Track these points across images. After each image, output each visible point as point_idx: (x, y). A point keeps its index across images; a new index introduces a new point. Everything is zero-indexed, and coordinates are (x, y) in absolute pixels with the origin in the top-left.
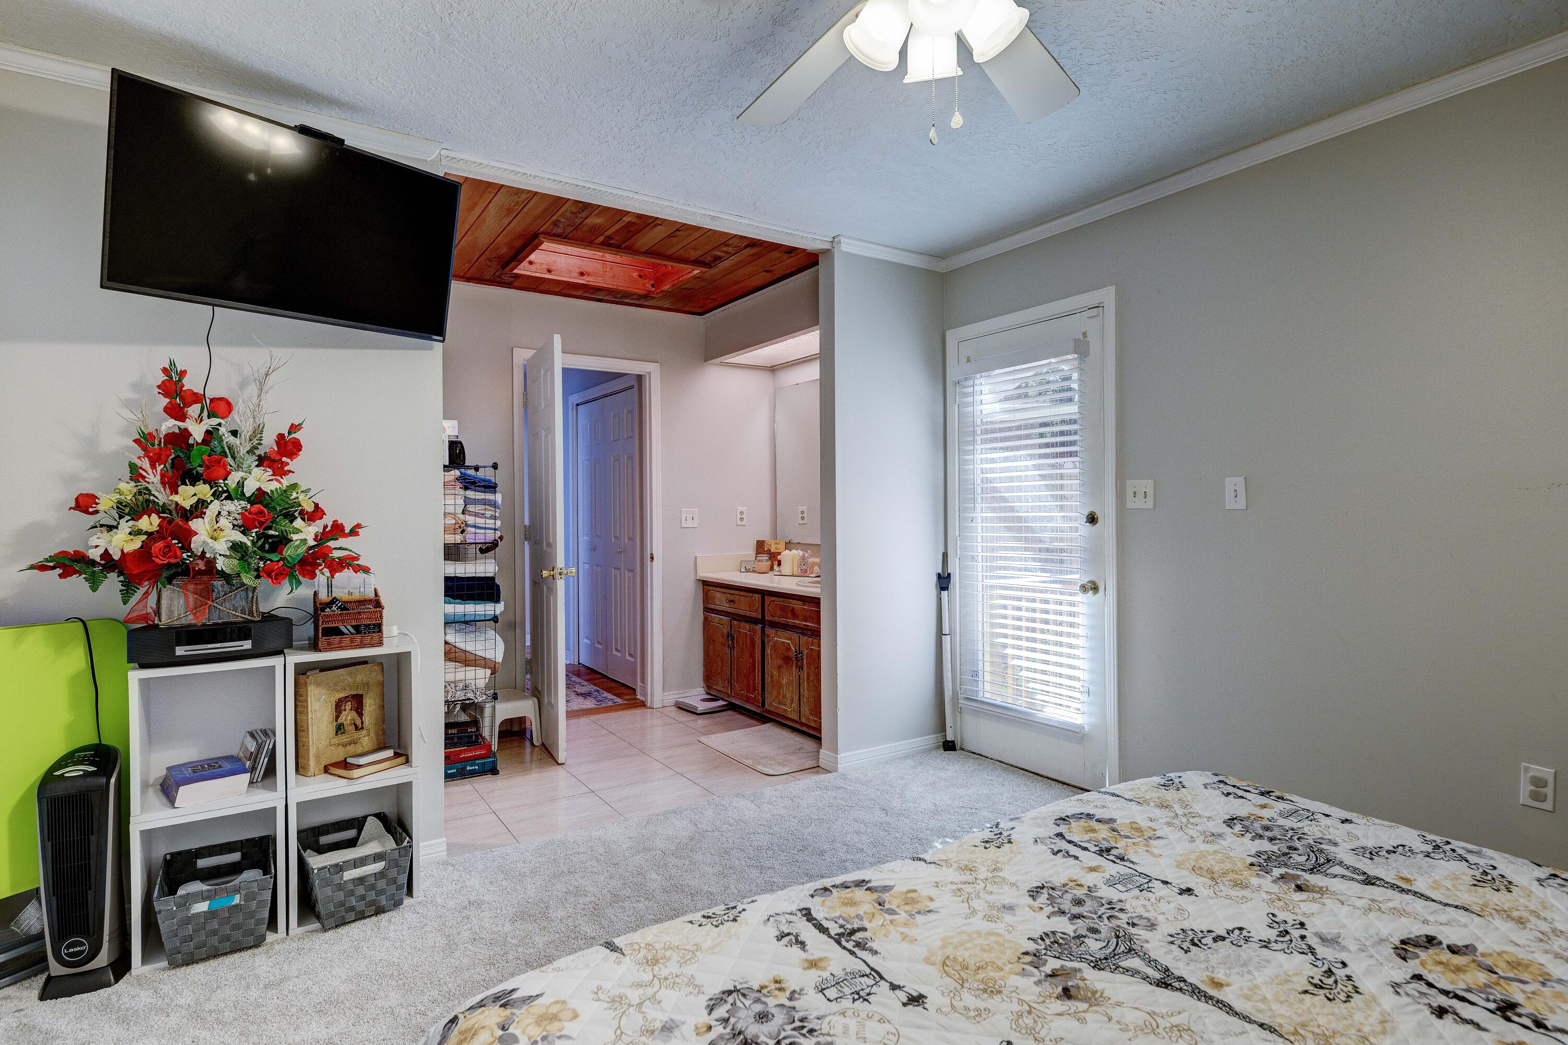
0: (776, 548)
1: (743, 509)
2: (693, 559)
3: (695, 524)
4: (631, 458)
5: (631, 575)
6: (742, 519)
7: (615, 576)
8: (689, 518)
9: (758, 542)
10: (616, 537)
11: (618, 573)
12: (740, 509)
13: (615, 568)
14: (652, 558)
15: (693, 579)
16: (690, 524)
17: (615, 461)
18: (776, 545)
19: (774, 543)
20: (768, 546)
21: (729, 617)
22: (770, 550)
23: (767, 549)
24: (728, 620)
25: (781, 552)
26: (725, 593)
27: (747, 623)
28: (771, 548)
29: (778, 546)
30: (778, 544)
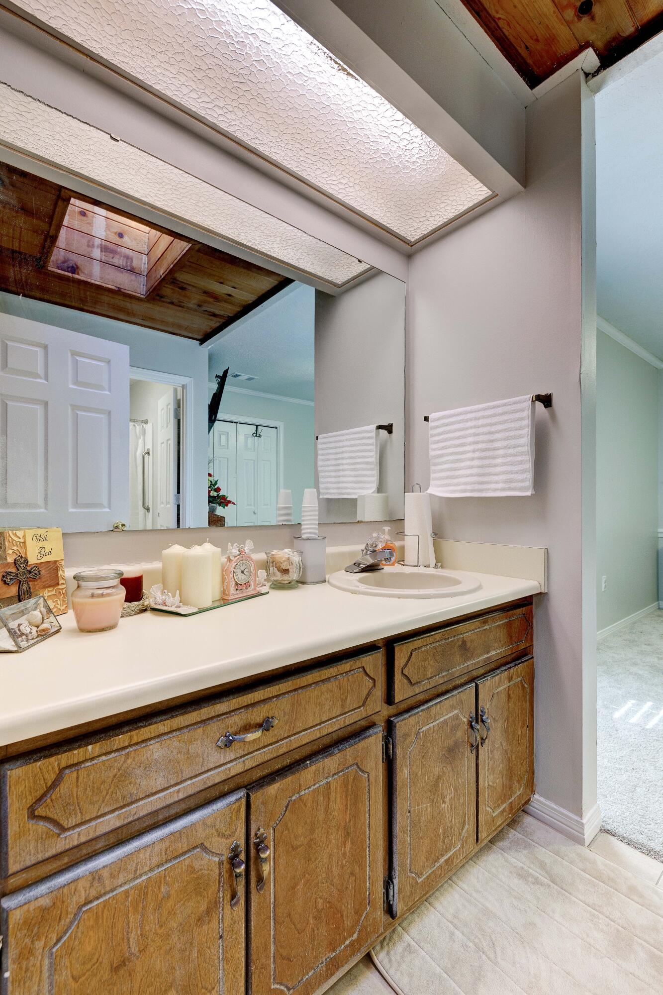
0: (41, 552)
18: (41, 544)
19: (35, 539)
20: (15, 548)
21: (223, 795)
22: (26, 561)
23: (15, 556)
24: (230, 804)
25: (55, 562)
26: (203, 722)
27: (333, 752)
28: (26, 554)
29: (47, 546)
30: (46, 539)
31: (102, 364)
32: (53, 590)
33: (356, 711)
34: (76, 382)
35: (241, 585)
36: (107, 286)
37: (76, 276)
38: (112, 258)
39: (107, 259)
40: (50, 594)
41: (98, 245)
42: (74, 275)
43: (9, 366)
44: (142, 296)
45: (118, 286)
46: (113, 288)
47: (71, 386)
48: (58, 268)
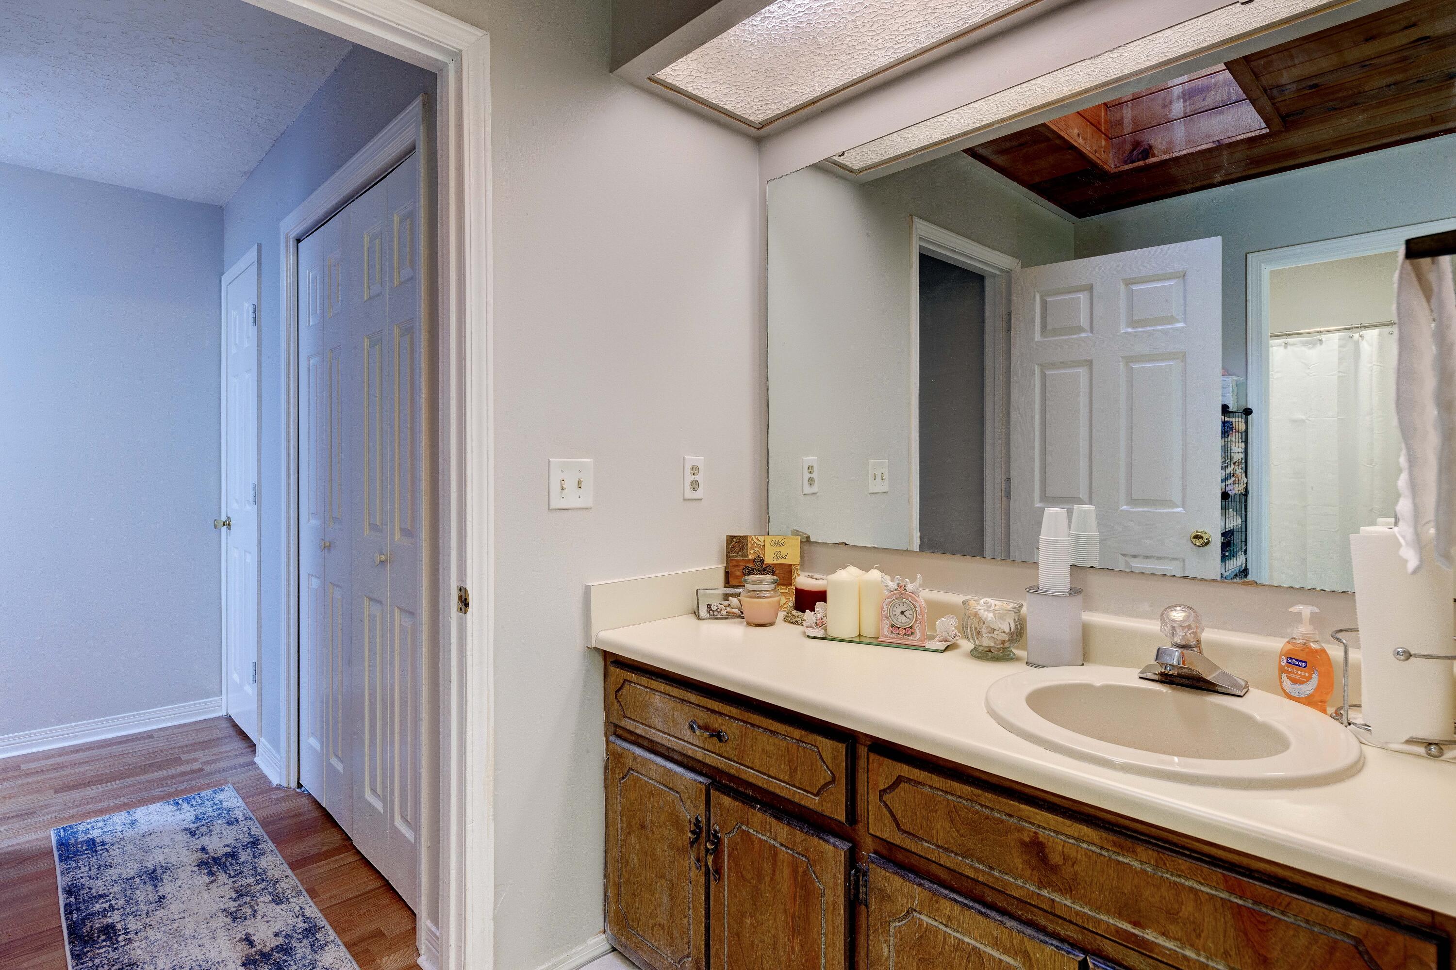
0: (778, 555)
1: (698, 459)
2: (580, 592)
3: (585, 499)
4: (409, 331)
5: (407, 623)
6: (695, 485)
7: (372, 617)
8: (571, 484)
9: (731, 539)
10: (374, 527)
11: (377, 610)
12: (692, 459)
13: (370, 599)
14: (464, 602)
15: (577, 645)
16: (572, 499)
17: (372, 345)
18: (778, 548)
19: (773, 543)
20: (756, 549)
21: (700, 773)
22: (762, 561)
23: (756, 556)
24: (695, 781)
25: (790, 565)
26: (683, 701)
27: (782, 820)
28: (764, 555)
29: (784, 551)
30: (783, 545)
31: (1171, 283)
32: (786, 589)
33: (809, 795)
34: (1132, 323)
35: (899, 628)
36: (1199, 148)
37: (1152, 160)
38: (1203, 100)
39: (1194, 107)
40: (782, 591)
41: (1179, 96)
42: (1146, 161)
43: (1048, 327)
44: (1264, 132)
45: (1217, 139)
46: (1210, 145)
47: (1125, 330)
48: (1125, 163)
